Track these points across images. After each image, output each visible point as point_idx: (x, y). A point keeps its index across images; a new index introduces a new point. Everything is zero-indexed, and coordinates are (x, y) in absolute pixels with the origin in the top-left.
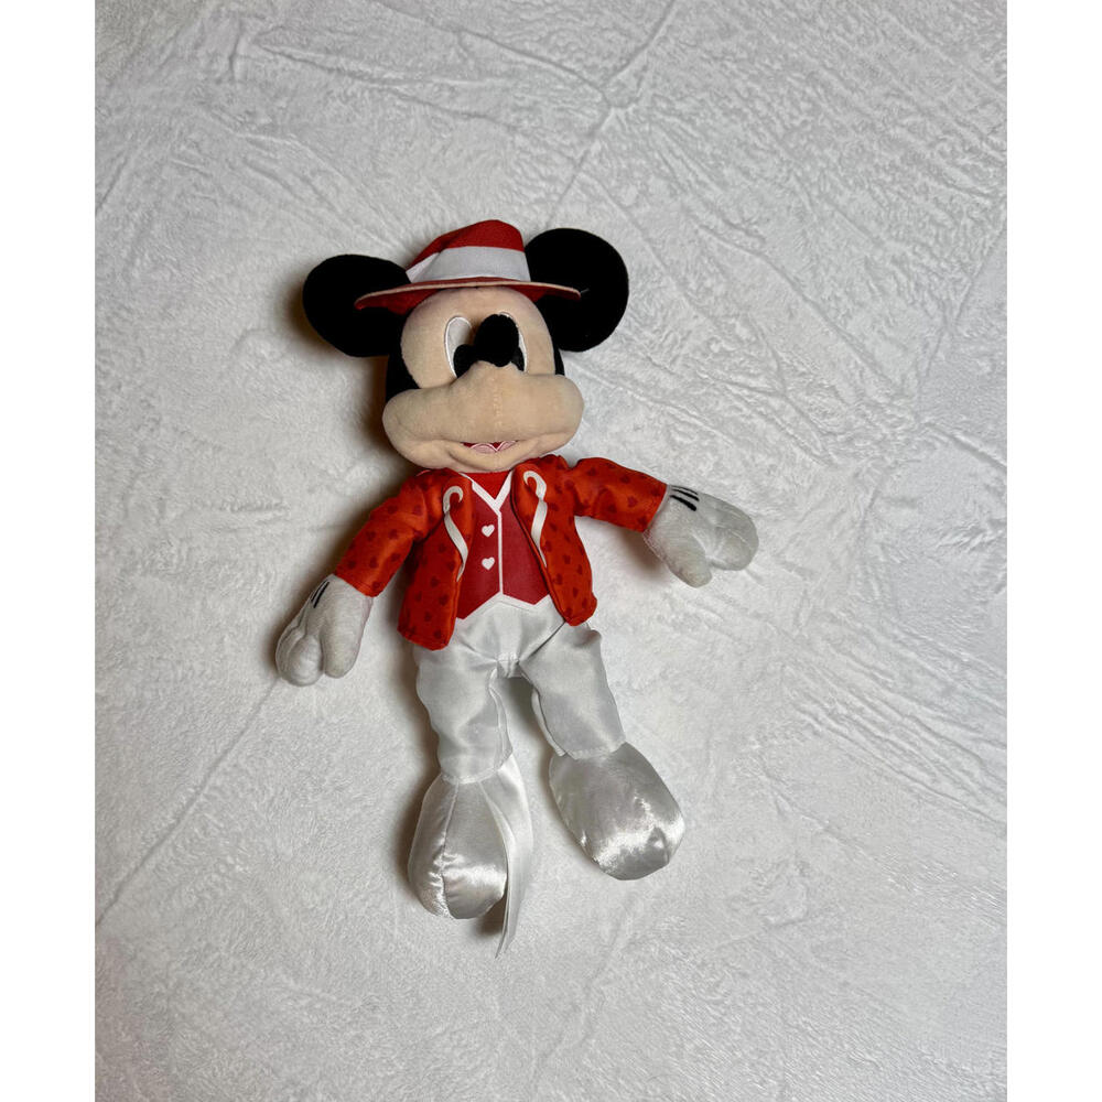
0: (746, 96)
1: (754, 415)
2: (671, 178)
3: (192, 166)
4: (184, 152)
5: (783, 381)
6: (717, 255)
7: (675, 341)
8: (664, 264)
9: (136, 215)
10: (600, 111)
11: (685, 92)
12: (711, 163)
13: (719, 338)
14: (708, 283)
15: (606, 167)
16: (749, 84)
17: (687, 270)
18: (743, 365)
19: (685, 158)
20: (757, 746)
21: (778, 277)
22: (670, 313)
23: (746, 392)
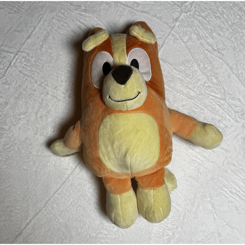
0: (221, 13)
1: (216, 105)
2: (198, 35)
3: (62, 19)
4: (60, 15)
5: (225, 96)
6: (209, 58)
7: (195, 82)
8: (194, 60)
9: (45, 32)
10: (179, 13)
11: (204, 10)
12: (210, 31)
13: (208, 82)
14: (206, 66)
15: (180, 30)
16: (223, 9)
17: (200, 62)
18: (214, 90)
19: (203, 29)
20: (209, 199)
21: (226, 66)
22: (194, 74)
23: (214, 98)
